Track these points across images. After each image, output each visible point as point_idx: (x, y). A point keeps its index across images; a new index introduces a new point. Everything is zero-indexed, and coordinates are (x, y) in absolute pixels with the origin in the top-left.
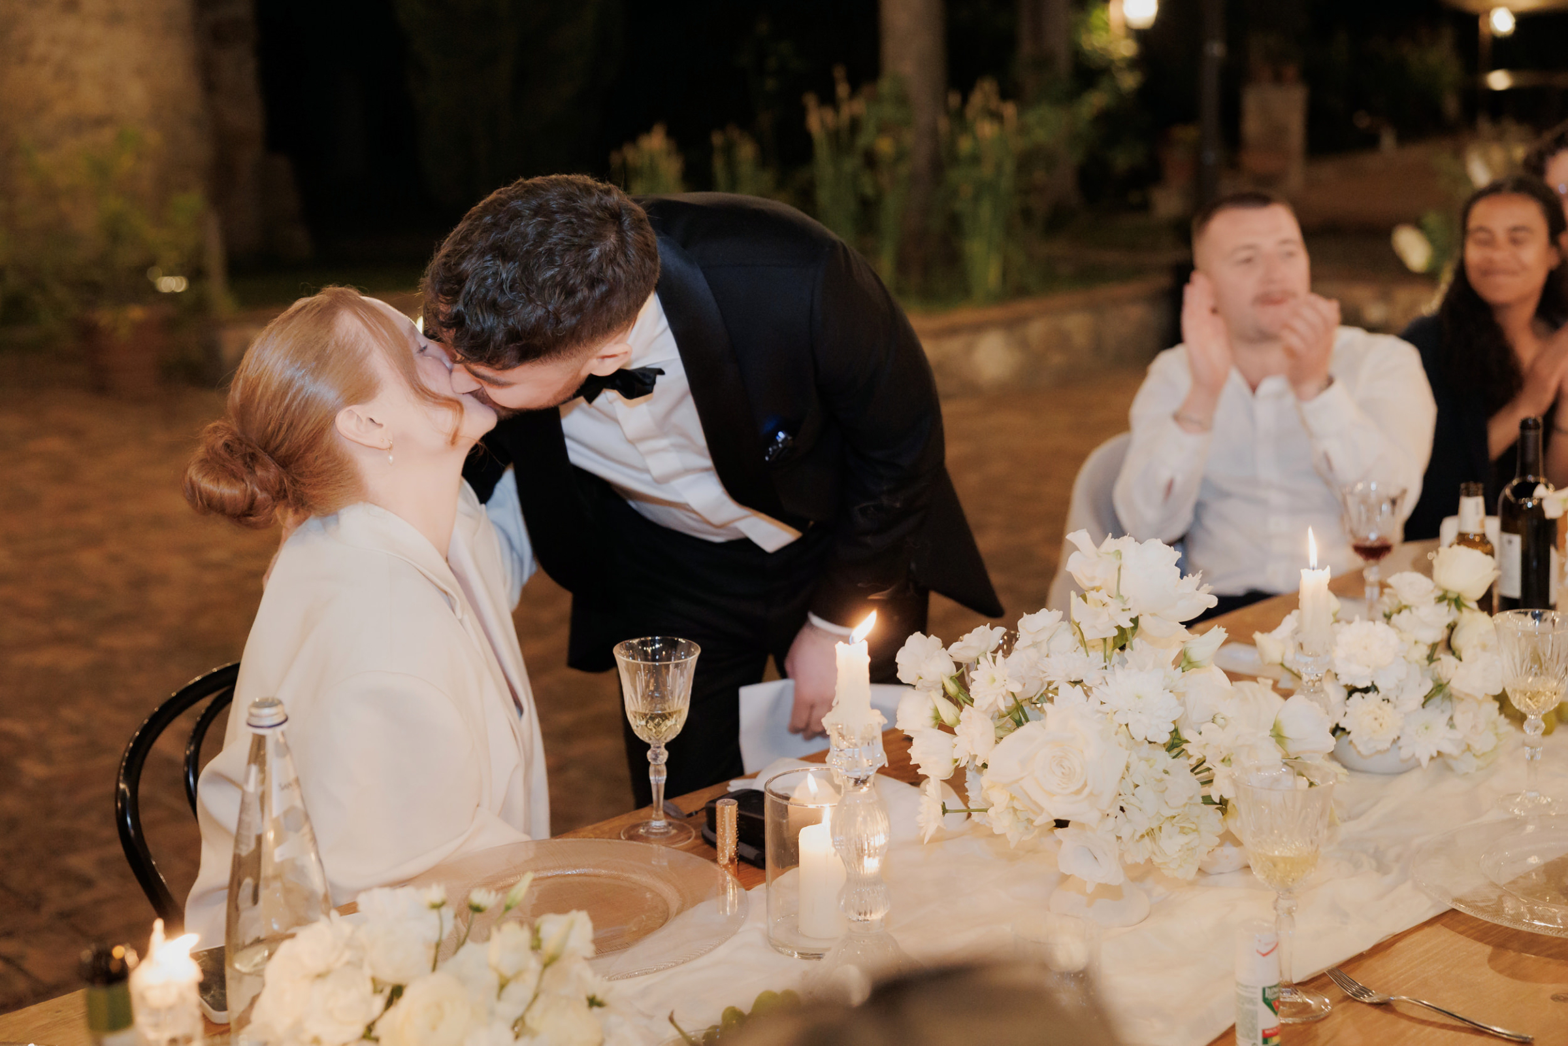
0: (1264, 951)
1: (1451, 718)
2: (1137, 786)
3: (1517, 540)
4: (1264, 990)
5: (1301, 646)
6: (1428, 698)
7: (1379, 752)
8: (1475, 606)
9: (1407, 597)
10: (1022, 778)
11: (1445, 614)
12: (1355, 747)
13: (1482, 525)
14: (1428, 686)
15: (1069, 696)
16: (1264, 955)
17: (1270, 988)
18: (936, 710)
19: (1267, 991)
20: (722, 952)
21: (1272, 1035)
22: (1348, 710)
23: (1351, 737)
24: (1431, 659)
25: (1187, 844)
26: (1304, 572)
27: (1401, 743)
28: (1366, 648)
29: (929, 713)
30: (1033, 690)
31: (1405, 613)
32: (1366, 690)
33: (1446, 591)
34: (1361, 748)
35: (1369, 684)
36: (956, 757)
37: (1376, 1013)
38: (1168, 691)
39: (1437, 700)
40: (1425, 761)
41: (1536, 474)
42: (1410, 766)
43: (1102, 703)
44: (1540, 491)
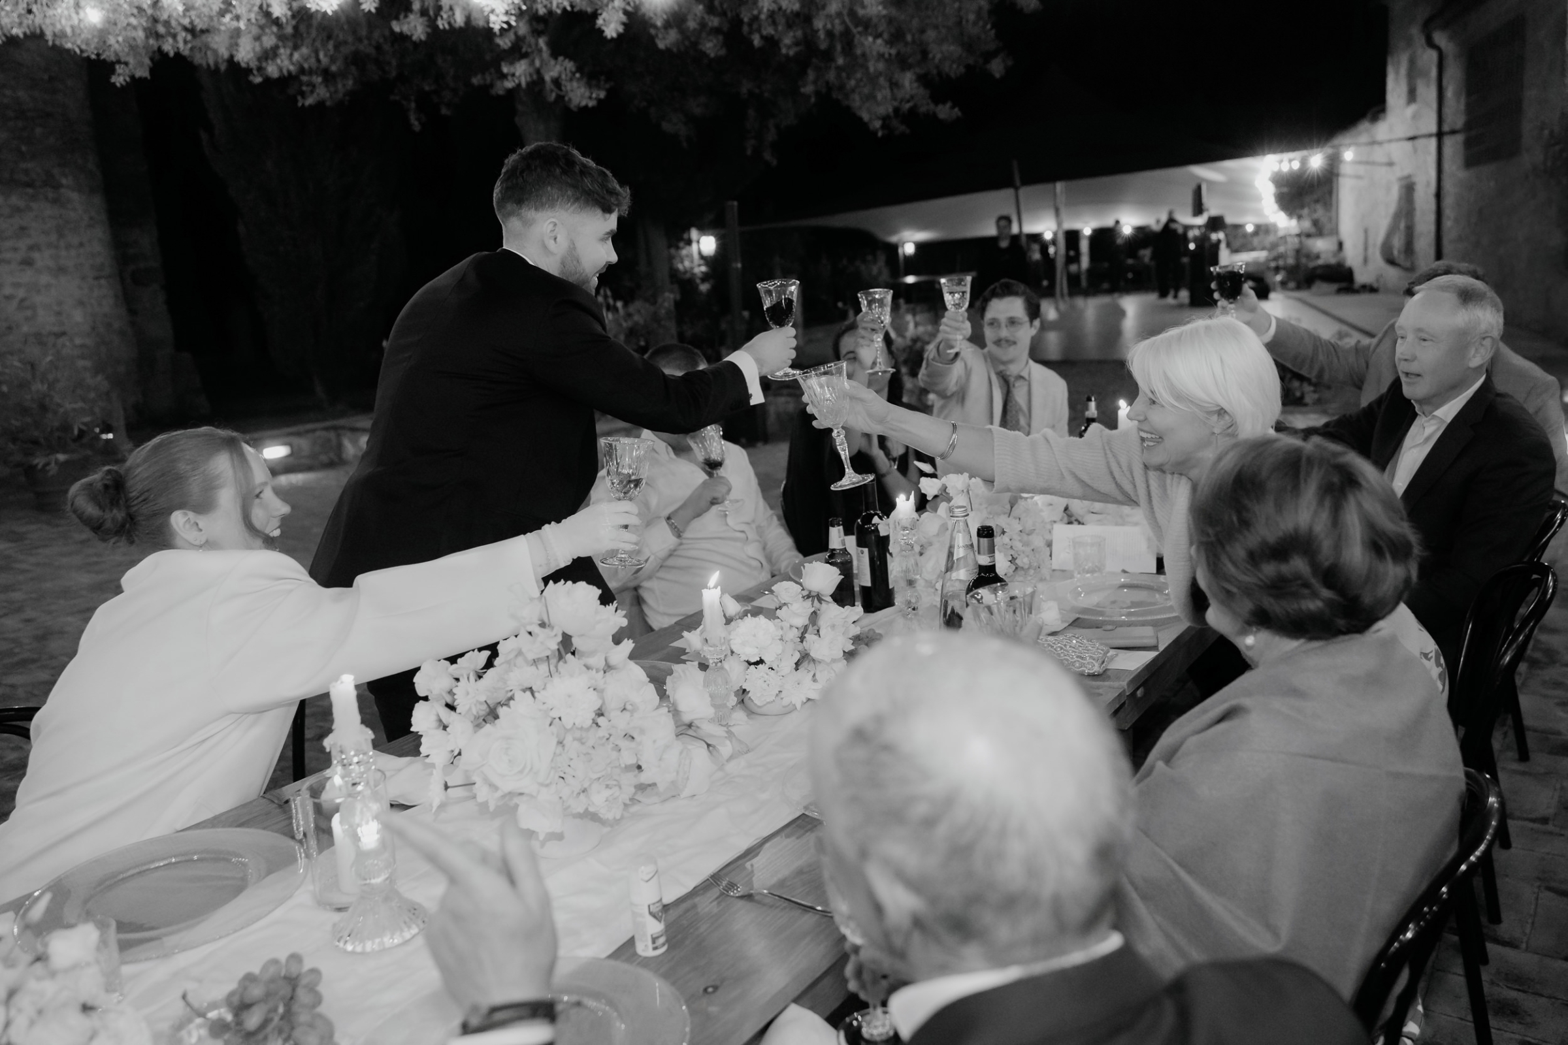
0: (647, 878)
1: (814, 675)
2: (571, 759)
3: (866, 550)
4: (649, 906)
5: (707, 640)
6: (798, 665)
7: (768, 703)
8: (830, 599)
9: (784, 598)
10: (483, 765)
11: (807, 607)
12: (752, 701)
13: (843, 543)
14: (797, 656)
15: (522, 699)
16: (647, 881)
17: (654, 904)
18: (438, 715)
19: (651, 907)
20: (278, 913)
21: (658, 938)
22: (747, 677)
23: (750, 695)
24: (802, 639)
25: (612, 795)
26: (705, 592)
27: (782, 695)
28: (755, 636)
29: (433, 718)
30: (502, 697)
31: (785, 608)
32: (757, 663)
33: (810, 592)
34: (756, 702)
35: (759, 659)
36: (450, 749)
37: (741, 903)
38: (592, 689)
39: (805, 664)
40: (798, 706)
41: (875, 509)
42: (791, 709)
43: (544, 703)
44: (876, 520)
